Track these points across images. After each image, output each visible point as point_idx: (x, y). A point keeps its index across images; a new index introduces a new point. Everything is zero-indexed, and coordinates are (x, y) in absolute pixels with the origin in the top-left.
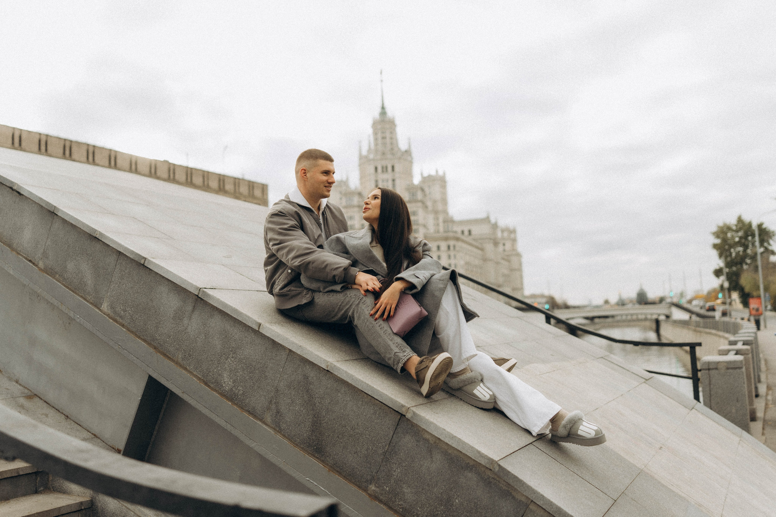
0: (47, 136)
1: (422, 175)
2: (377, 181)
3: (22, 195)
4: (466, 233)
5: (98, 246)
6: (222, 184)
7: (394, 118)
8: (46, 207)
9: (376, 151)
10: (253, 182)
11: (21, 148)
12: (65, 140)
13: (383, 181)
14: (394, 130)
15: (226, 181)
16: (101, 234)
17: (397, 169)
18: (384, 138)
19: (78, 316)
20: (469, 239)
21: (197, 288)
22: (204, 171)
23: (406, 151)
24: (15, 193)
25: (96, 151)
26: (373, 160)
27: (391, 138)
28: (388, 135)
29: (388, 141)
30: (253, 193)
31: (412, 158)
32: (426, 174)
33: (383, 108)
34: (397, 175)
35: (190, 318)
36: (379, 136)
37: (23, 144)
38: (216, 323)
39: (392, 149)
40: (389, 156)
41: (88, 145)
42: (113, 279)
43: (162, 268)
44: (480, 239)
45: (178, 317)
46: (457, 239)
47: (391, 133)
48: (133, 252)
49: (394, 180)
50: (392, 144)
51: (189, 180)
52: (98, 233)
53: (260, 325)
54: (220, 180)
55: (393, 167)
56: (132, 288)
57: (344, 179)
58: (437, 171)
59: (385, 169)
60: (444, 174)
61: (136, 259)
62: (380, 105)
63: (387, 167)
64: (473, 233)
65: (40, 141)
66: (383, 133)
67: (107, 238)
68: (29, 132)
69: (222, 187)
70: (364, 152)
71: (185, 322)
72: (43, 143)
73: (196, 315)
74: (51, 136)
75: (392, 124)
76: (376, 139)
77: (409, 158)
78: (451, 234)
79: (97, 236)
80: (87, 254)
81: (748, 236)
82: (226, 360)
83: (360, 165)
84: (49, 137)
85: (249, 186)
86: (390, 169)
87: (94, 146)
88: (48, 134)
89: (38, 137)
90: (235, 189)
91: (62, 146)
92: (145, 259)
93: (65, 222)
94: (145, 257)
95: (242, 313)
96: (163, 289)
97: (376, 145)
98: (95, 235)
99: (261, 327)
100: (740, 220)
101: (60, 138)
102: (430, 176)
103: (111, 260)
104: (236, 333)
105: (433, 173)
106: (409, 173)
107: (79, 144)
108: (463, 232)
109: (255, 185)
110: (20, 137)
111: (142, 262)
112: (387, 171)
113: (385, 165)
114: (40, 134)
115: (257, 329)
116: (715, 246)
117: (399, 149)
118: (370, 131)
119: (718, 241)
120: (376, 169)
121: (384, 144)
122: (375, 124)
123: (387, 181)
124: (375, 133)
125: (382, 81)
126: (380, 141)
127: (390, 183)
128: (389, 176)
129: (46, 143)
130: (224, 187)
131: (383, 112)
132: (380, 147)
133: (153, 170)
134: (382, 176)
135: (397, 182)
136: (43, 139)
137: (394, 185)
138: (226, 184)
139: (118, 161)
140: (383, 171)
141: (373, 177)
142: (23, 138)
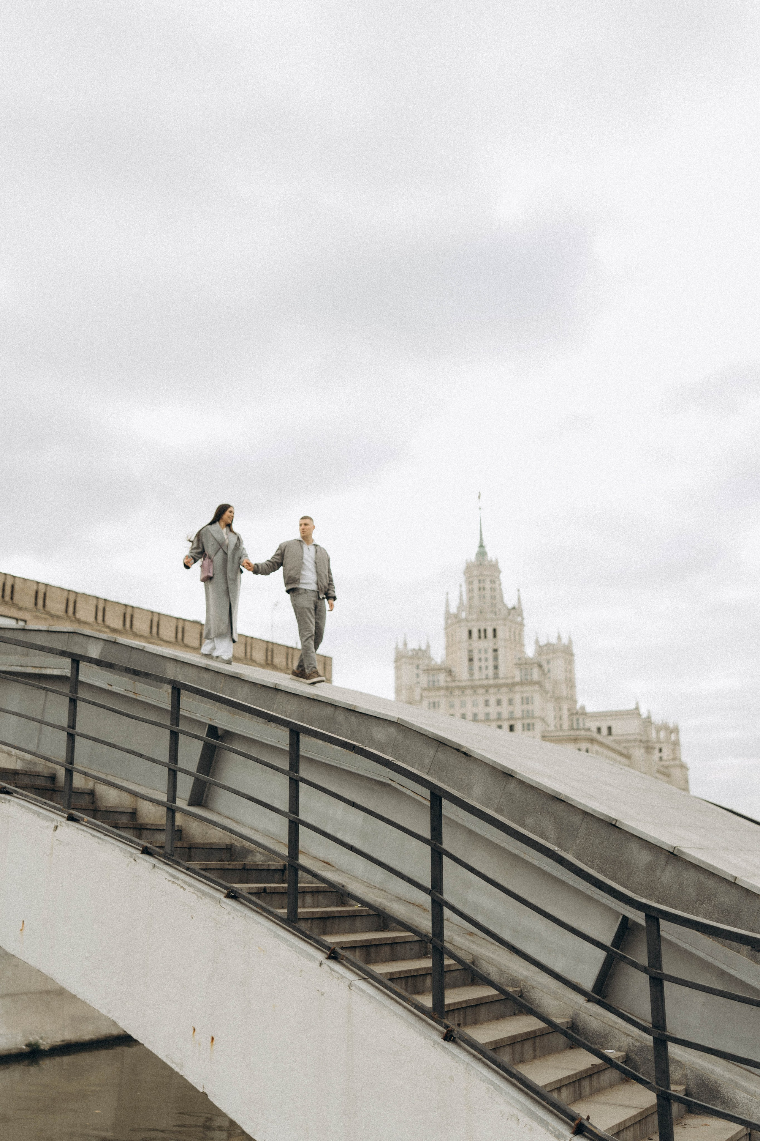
0: (46, 585)
1: (537, 642)
2: (470, 651)
3: (471, 756)
4: (604, 731)
5: (561, 807)
6: (269, 658)
7: (497, 560)
8: (502, 770)
9: (470, 607)
11: (13, 602)
12: (69, 591)
13: (480, 652)
14: (498, 578)
15: (275, 652)
16: (567, 797)
17: (500, 633)
18: (482, 589)
19: (544, 865)
20: (608, 741)
21: (672, 847)
23: (514, 608)
24: (462, 754)
25: (107, 607)
26: (467, 620)
27: (493, 589)
28: (488, 585)
29: (488, 593)
31: (523, 619)
32: (543, 642)
33: (481, 546)
34: (500, 644)
35: (663, 870)
36: (476, 586)
37: (16, 597)
38: (690, 875)
39: (493, 605)
40: (489, 616)
41: (98, 598)
42: (579, 835)
43: (634, 829)
44: (627, 741)
45: (651, 869)
46: (592, 741)
47: (492, 582)
48: (603, 814)
49: (495, 650)
50: (493, 598)
52: (563, 796)
53: (736, 878)
54: (267, 650)
55: (495, 631)
56: (600, 843)
57: (423, 648)
58: (559, 638)
59: (483, 634)
60: (570, 641)
61: (607, 820)
63: (485, 631)
64: (614, 731)
65: (37, 593)
66: (479, 581)
67: (573, 800)
68: (25, 580)
69: (269, 662)
70: (453, 610)
71: (658, 873)
72: (41, 596)
73: (669, 868)
74: (51, 586)
75: (494, 568)
76: (470, 591)
77: (519, 619)
78: (582, 733)
79: (562, 799)
80: (549, 813)
82: (702, 904)
83: (446, 628)
84: (48, 588)
86: (490, 634)
87: (105, 600)
88: (47, 583)
89: (35, 587)
90: (287, 664)
91: (65, 601)
92: (617, 820)
93: (522, 783)
94: (617, 819)
95: (717, 868)
96: (635, 846)
97: (471, 598)
98: (560, 797)
99: (737, 880)
102: (548, 645)
103: (577, 819)
104: (711, 883)
105: (554, 640)
106: (518, 640)
108: (599, 730)
110: (13, 587)
111: (614, 823)
112: (485, 637)
113: (482, 628)
114: (38, 583)
115: (733, 881)
117: (504, 605)
118: (462, 579)
120: (470, 632)
121: (482, 598)
122: (469, 569)
123: (486, 651)
124: (469, 582)
125: (480, 509)
126: (476, 594)
127: (490, 655)
128: (489, 644)
129: (45, 594)
130: (272, 661)
131: (482, 552)
132: (476, 602)
133: (180, 635)
134: (478, 644)
135: (501, 653)
136: (42, 589)
137: (496, 658)
138: (275, 656)
139: (135, 622)
140: (480, 637)
141: (465, 645)
142: (16, 587)
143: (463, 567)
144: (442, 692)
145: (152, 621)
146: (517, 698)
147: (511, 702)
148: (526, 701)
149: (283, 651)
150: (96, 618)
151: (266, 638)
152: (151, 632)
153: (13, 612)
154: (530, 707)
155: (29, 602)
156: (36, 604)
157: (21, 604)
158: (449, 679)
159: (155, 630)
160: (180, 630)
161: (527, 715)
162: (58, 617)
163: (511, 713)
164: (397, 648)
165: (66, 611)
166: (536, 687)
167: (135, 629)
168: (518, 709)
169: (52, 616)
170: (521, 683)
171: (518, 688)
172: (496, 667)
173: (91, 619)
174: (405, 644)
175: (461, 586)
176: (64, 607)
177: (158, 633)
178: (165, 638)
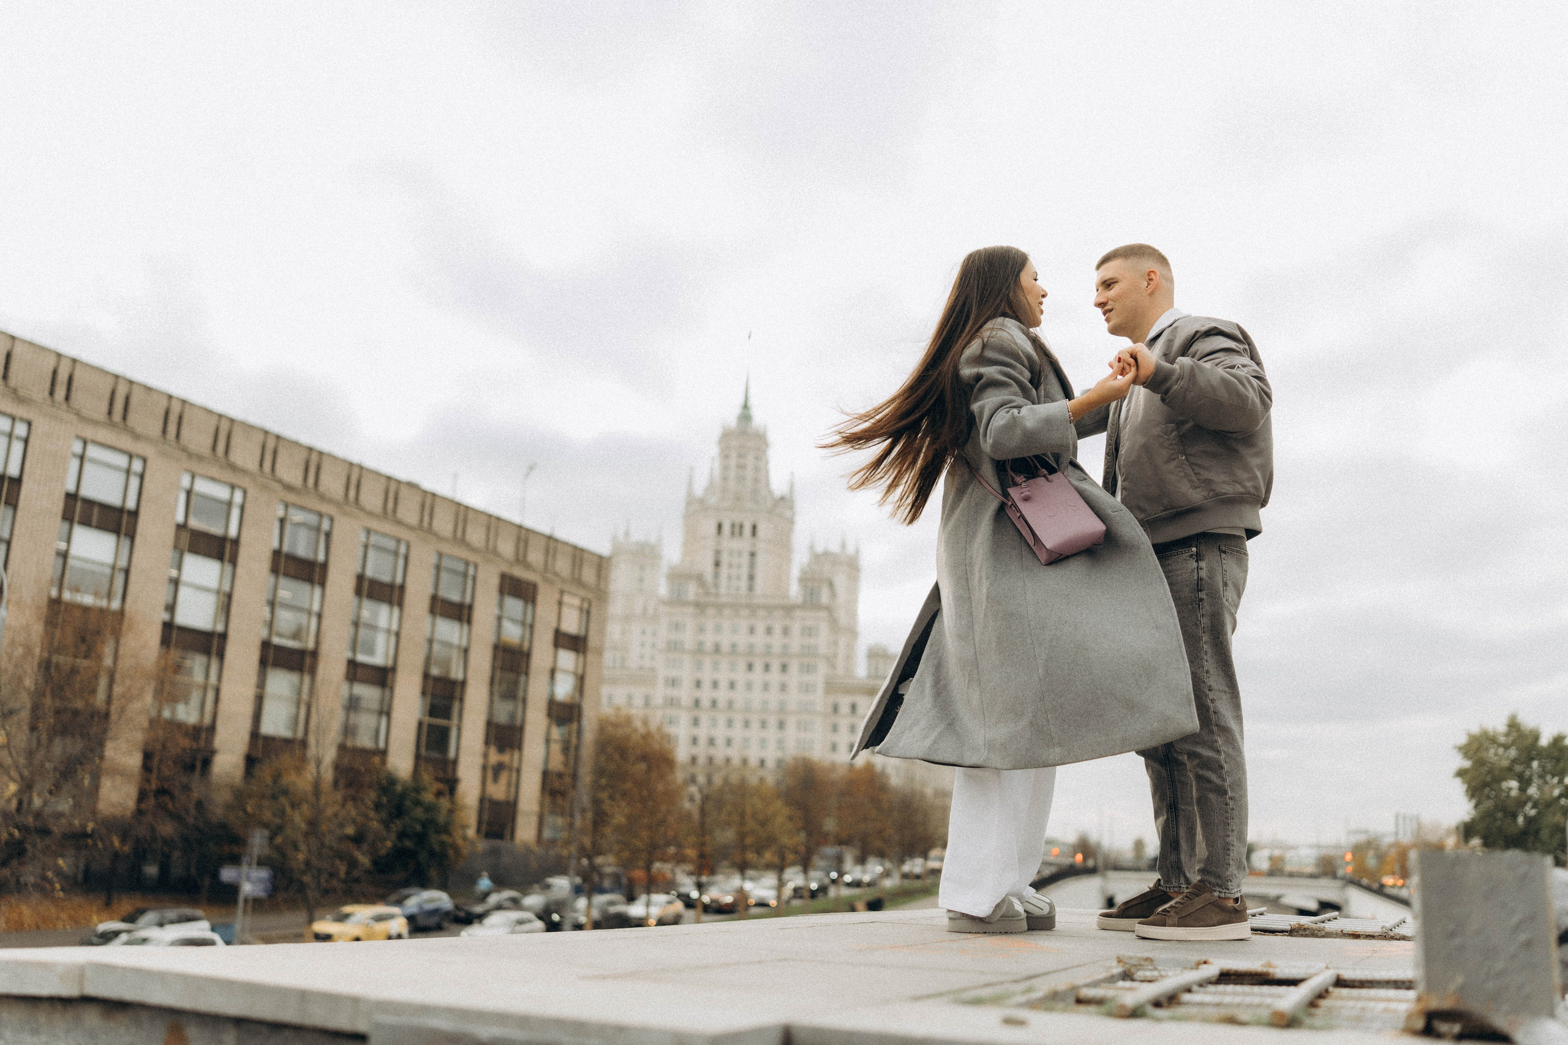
0: (184, 402)
1: (812, 548)
2: (718, 552)
6: (521, 550)
7: (765, 426)
9: (724, 490)
10: (582, 550)
11: (126, 426)
12: (220, 416)
13: (730, 554)
14: (764, 452)
15: (531, 542)
17: (761, 532)
18: (741, 467)
22: (490, 516)
23: (782, 498)
25: (280, 448)
26: (716, 509)
27: (757, 469)
28: (750, 461)
29: (749, 473)
30: (580, 573)
31: (794, 514)
32: (820, 549)
33: (746, 407)
34: (761, 546)
36: (733, 462)
37: (132, 416)
39: (755, 492)
40: (749, 505)
41: (266, 433)
47: (757, 458)
49: (753, 555)
50: (756, 480)
51: (459, 533)
54: (519, 539)
55: (754, 528)
57: (653, 539)
58: (843, 546)
59: (737, 530)
60: (857, 551)
62: (740, 400)
63: (741, 526)
65: (167, 413)
66: (740, 456)
68: (149, 389)
69: (521, 557)
70: (699, 490)
72: (173, 418)
74: (192, 405)
75: (760, 440)
76: (725, 468)
77: (788, 514)
81: (1533, 759)
83: (686, 516)
84: (187, 406)
85: (574, 557)
86: (747, 530)
87: (278, 437)
88: (184, 398)
89: (164, 403)
90: (546, 562)
91: (212, 430)
97: (725, 479)
100: (1513, 725)
101: (210, 412)
102: (826, 554)
105: (834, 547)
106: (783, 543)
107: (249, 428)
109: (586, 556)
110: (127, 399)
112: (741, 533)
113: (737, 522)
114: (170, 397)
116: (1461, 773)
117: (771, 492)
118: (714, 450)
119: (1467, 764)
120: (720, 527)
121: (741, 479)
122: (726, 436)
123: (740, 554)
124: (725, 456)
126: (732, 474)
127: (745, 560)
128: (743, 544)
129: (180, 418)
130: (525, 556)
131: (745, 415)
132: (732, 484)
133: (390, 505)
134: (729, 544)
135: (760, 559)
136: (176, 409)
137: (752, 565)
138: (530, 549)
139: (323, 477)
140: (733, 533)
141: (711, 543)
142: (134, 401)
143: (717, 433)
144: (691, 610)
145: (349, 478)
146: (796, 628)
147: (786, 631)
148: (809, 631)
149: (543, 541)
150: (261, 465)
151: (516, 519)
152: (346, 495)
153: (126, 442)
154: (812, 641)
155: (154, 428)
156: (164, 431)
157: (139, 430)
158: (701, 591)
159: (352, 493)
160: (391, 495)
161: (809, 652)
162: (200, 458)
163: (785, 647)
164: (614, 539)
165: (214, 448)
166: (823, 614)
167: (322, 488)
168: (796, 642)
169: (190, 455)
170: (803, 606)
171: (798, 613)
172: (751, 578)
173: (252, 464)
174: (627, 534)
175: (713, 458)
176: (209, 441)
177: (357, 498)
178: (368, 507)
